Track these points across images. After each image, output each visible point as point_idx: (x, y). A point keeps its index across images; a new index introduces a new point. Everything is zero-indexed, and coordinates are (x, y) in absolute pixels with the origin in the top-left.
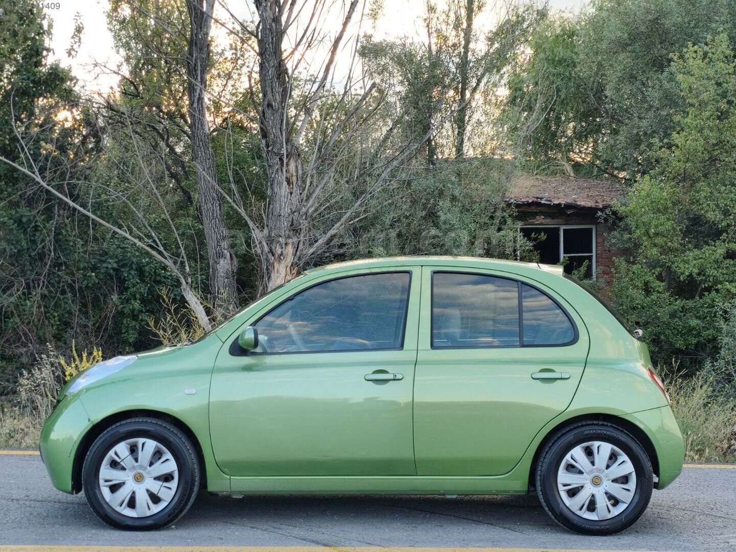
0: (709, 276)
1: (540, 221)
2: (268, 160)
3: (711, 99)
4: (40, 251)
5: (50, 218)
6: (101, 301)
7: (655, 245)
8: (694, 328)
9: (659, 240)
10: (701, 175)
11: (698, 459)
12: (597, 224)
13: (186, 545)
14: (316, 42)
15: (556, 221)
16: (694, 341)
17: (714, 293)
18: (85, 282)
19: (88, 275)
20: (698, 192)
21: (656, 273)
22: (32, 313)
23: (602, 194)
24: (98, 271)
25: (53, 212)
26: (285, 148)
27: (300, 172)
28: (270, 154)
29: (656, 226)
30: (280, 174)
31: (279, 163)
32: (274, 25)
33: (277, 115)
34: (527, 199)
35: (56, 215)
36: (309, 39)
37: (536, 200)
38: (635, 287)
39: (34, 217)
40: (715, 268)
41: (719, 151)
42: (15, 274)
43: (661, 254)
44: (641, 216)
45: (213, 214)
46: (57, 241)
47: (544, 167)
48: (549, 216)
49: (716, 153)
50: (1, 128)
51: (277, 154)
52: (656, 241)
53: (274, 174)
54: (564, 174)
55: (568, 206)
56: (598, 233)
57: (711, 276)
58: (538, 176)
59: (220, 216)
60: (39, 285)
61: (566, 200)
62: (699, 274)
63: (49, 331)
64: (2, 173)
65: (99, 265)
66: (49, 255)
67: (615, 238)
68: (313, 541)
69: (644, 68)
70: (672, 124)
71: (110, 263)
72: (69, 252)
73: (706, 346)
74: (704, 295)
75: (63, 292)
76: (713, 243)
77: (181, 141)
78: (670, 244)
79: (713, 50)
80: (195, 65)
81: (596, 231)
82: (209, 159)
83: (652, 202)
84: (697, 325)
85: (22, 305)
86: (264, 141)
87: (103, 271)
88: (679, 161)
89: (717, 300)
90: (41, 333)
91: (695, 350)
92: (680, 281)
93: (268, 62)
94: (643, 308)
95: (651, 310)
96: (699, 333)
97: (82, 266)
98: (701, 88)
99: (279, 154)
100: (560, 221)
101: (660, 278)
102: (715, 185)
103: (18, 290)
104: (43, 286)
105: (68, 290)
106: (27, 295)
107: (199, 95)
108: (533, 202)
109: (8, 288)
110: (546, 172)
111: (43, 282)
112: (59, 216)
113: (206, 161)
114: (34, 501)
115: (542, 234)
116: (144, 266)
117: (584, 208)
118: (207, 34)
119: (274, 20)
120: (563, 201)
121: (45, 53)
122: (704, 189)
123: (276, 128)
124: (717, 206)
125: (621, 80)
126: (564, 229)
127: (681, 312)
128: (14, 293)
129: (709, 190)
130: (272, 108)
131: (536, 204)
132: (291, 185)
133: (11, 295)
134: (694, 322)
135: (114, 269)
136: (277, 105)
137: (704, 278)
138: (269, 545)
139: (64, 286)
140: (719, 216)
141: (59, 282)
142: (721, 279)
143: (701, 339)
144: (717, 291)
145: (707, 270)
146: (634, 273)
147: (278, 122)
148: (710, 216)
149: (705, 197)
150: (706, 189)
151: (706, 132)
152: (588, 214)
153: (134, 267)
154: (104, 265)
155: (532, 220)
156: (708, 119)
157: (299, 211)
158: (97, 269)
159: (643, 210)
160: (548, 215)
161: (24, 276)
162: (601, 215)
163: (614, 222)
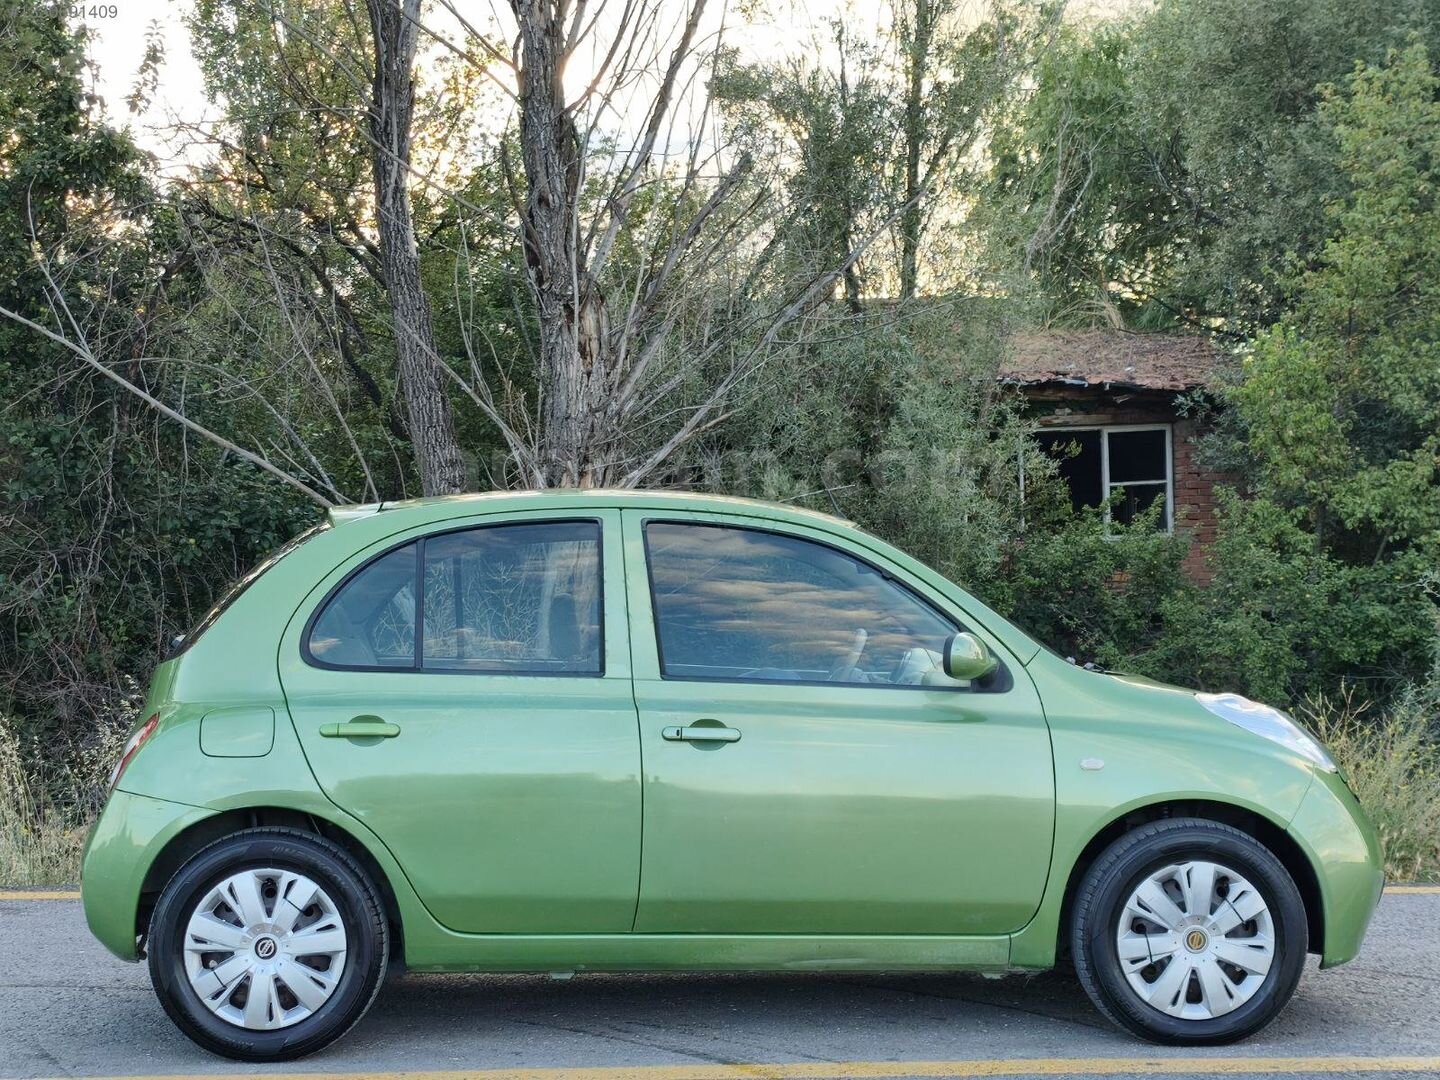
0: (1402, 519)
1: (1064, 419)
2: (541, 309)
3: (1400, 172)
4: (86, 497)
5: (103, 433)
6: (207, 594)
7: (1295, 461)
8: (1375, 622)
9: (1304, 452)
10: (1382, 322)
11: (1402, 877)
12: (1173, 420)
13: (453, 1069)
14: (633, 74)
15: (1094, 417)
16: (1376, 646)
17: (1412, 553)
18: (176, 558)
19: (181, 541)
20: (1377, 354)
21: (1299, 515)
22: (75, 621)
23: (1182, 362)
24: (201, 534)
25: (107, 421)
26: (576, 285)
27: (605, 332)
28: (545, 296)
29: (1298, 424)
30: (566, 335)
31: (564, 314)
32: (547, 42)
33: (559, 220)
34: (1037, 377)
35: (116, 426)
36: (619, 70)
37: (1053, 377)
38: (1260, 543)
39: (74, 430)
40: (1413, 503)
41: (1415, 275)
42: (38, 543)
43: (1308, 479)
44: (1268, 405)
45: (430, 418)
46: (118, 475)
47: (1064, 312)
48: (1082, 409)
49: (1411, 277)
50: (2, 255)
51: (559, 297)
52: (1297, 453)
53: (554, 336)
54: (1104, 324)
55: (1118, 388)
56: (1176, 439)
57: (1406, 519)
58: (1054, 331)
59: (445, 421)
60: (85, 566)
61: (1113, 377)
62: (1381, 516)
63: (109, 656)
64: (6, 347)
65: (203, 523)
66: (105, 506)
67: (1211, 447)
68: (697, 1055)
69: (1262, 116)
70: (1317, 223)
71: (225, 518)
72: (141, 498)
73: (1400, 655)
74: (1395, 558)
75: (134, 578)
76: (1408, 455)
77: (348, 273)
78: (1323, 458)
79: (1401, 76)
80: (386, 123)
81: (1173, 436)
82: (419, 309)
83: (1288, 378)
84: (1383, 615)
85: (52, 604)
86: (532, 273)
87: (210, 533)
88: (1339, 296)
89: (1420, 566)
90: (92, 659)
91: (1378, 665)
92: (1345, 531)
93: (537, 114)
94: (1277, 584)
95: (1292, 588)
96: (1386, 631)
97: (169, 525)
98: (1380, 153)
99: (563, 296)
100: (1102, 416)
101: (1304, 525)
102: (1409, 341)
103: (46, 575)
104: (94, 566)
105: (143, 574)
106: (63, 586)
107: (396, 182)
108: (1049, 381)
109: (24, 572)
110: (1069, 322)
111: (94, 559)
112: (121, 426)
113: (413, 314)
114: (134, 988)
115: (1073, 444)
116: (291, 522)
117: (1149, 391)
118: (408, 61)
119: (547, 32)
120: (1107, 379)
121: (84, 105)
122: (1388, 349)
123: (556, 245)
124: (1414, 381)
125: (1215, 138)
126: (1110, 434)
127: (1350, 591)
128: (36, 581)
129: (1398, 350)
130: (548, 205)
131: (1054, 385)
132: (589, 358)
133: (30, 586)
134: (1376, 611)
135: (233, 530)
136: (557, 201)
137: (1393, 523)
138: (615, 1064)
139: (133, 566)
140: (1419, 402)
141: (125, 559)
142: (1426, 525)
143: (1391, 642)
144: (1419, 548)
145: (1398, 508)
146: (1256, 516)
147: (560, 233)
148: (1401, 400)
149: (1390, 364)
150: (1391, 348)
151: (1391, 237)
152: (1157, 402)
153: (273, 524)
154: (214, 522)
155: (1049, 418)
156: (1394, 213)
157: (604, 408)
158: (198, 530)
159: (1272, 393)
160: (1077, 406)
161: (56, 546)
162: (1182, 404)
163: (1208, 416)
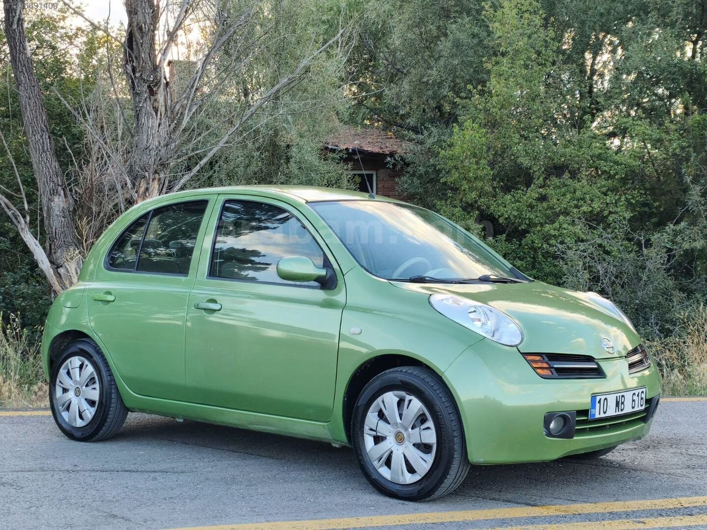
2: (136, 88)
12: (379, 169)
27: (169, 102)
28: (138, 81)
30: (148, 103)
31: (148, 91)
40: (530, 211)
51: (145, 81)
53: (142, 103)
55: (356, 151)
56: (379, 178)
59: (51, 149)
62: (515, 217)
67: (405, 183)
82: (34, 87)
86: (129, 67)
99: (148, 81)
107: (19, 15)
113: (31, 89)
117: (371, 153)
120: (350, 146)
132: (160, 116)
136: (147, 28)
147: (147, 46)
152: (370, 160)
159: (465, 154)
162: (389, 161)
163: (402, 167)
